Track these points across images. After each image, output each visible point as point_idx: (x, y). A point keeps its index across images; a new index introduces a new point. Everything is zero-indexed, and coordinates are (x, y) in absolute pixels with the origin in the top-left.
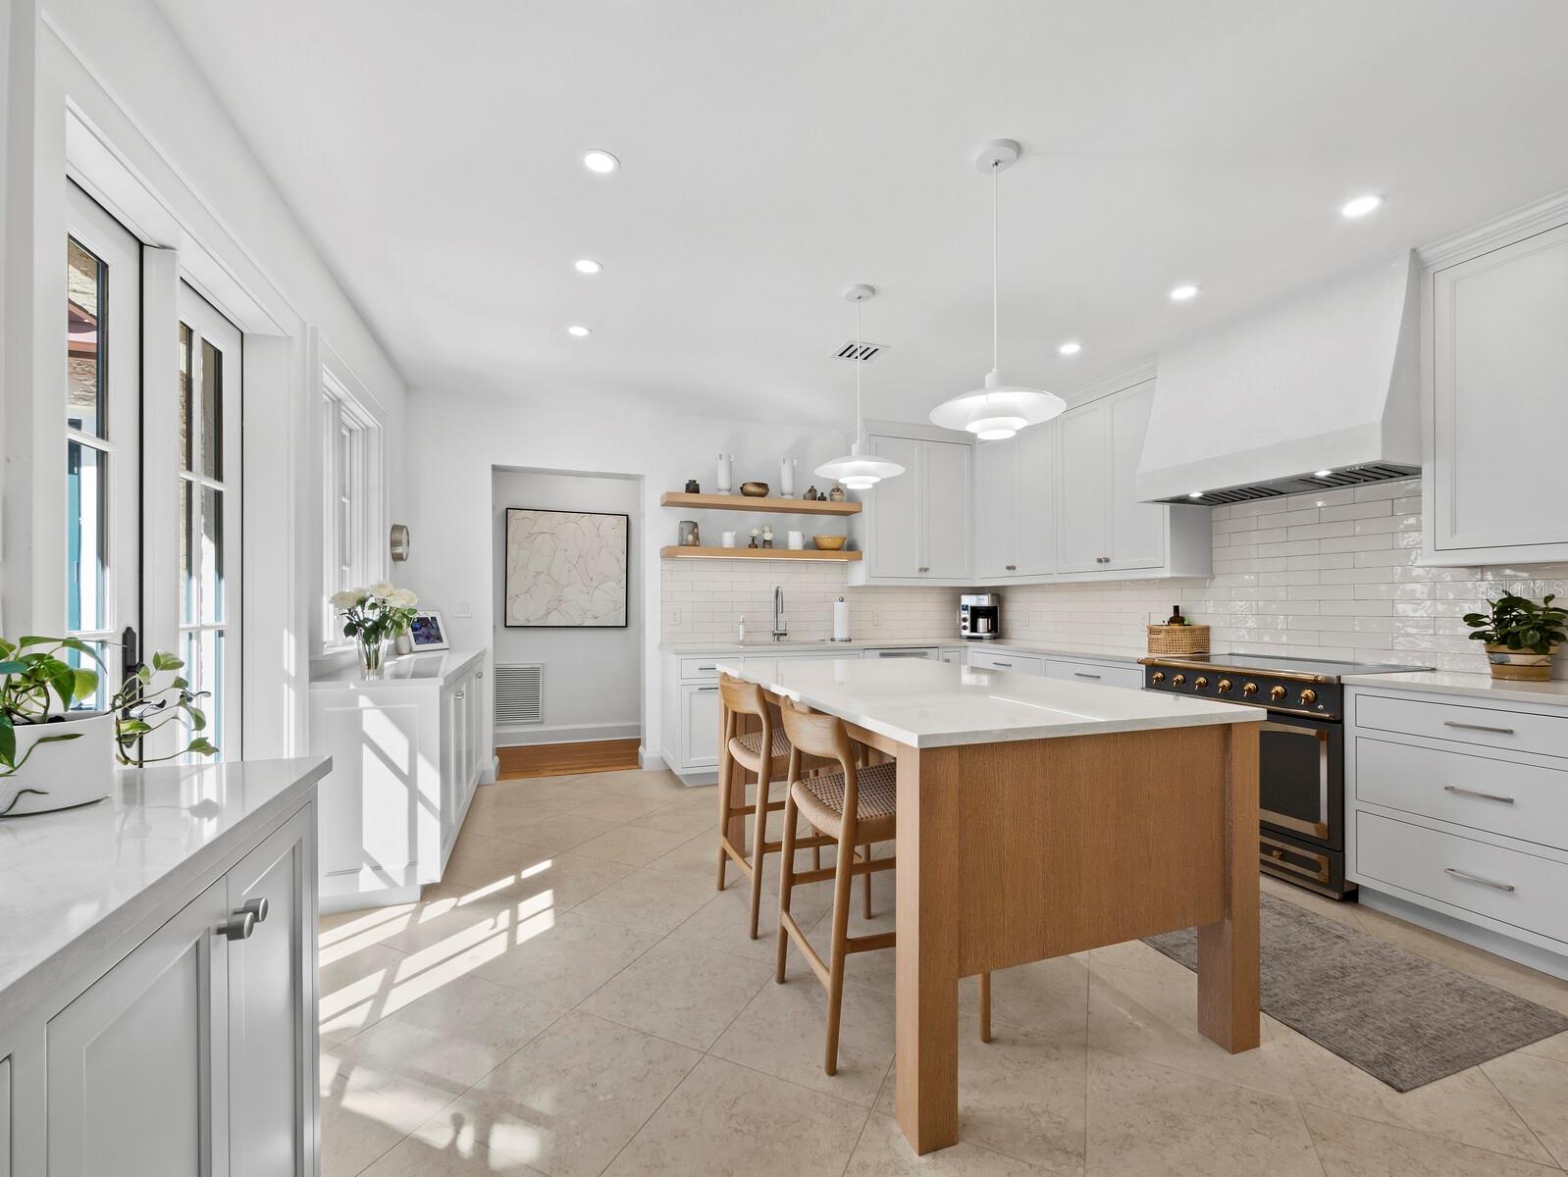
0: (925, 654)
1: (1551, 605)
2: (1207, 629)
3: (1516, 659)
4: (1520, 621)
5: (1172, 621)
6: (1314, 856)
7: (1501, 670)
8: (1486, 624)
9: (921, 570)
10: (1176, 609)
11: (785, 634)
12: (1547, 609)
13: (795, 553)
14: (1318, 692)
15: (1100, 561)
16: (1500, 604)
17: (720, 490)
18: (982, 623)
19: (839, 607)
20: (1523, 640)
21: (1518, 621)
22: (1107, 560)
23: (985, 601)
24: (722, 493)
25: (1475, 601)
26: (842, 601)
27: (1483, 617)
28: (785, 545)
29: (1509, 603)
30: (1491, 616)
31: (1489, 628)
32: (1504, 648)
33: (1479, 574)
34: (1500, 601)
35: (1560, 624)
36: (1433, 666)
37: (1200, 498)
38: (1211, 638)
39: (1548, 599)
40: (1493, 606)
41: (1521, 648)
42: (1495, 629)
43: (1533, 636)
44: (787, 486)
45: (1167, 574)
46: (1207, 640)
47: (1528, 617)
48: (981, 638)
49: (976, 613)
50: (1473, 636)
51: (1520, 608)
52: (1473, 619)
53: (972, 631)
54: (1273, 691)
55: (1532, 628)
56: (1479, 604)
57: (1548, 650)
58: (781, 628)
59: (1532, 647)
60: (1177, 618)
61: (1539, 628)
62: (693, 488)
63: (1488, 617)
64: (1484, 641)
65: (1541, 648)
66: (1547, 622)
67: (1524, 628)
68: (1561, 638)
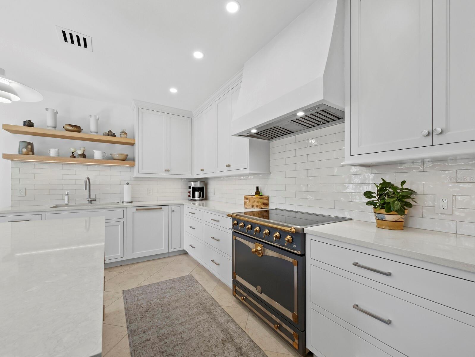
0: (161, 208)
1: (405, 186)
2: (268, 197)
3: (388, 217)
4: (390, 195)
5: (256, 193)
6: (292, 332)
7: (381, 223)
8: (375, 197)
9: (166, 170)
10: (257, 188)
11: (95, 200)
12: (402, 189)
13: (98, 161)
14: (294, 237)
15: (227, 166)
16: (380, 186)
17: (48, 127)
18: (197, 194)
19: (126, 186)
20: (392, 207)
21: (388, 196)
22: (230, 166)
23: (198, 185)
24: (49, 128)
25: (368, 184)
26: (128, 184)
27: (372, 193)
28: (92, 157)
29: (385, 186)
30: (376, 192)
31: (375, 200)
32: (383, 211)
33: (371, 170)
34: (381, 184)
35: (409, 197)
36: (351, 218)
37: (256, 133)
38: (270, 201)
39: (403, 183)
40: (377, 187)
41: (391, 211)
42: (378, 200)
43: (397, 204)
44: (93, 128)
45: (248, 171)
46: (268, 202)
47: (394, 193)
48: (196, 200)
49: (194, 189)
50: (368, 203)
51: (390, 188)
52: (368, 194)
53: (192, 197)
54: (274, 236)
55: (396, 200)
56: (370, 186)
57: (404, 212)
58: (92, 197)
59: (396, 211)
60: (258, 193)
61: (400, 200)
62: (29, 124)
63: (375, 193)
64: (373, 206)
65: (401, 212)
66: (403, 196)
67: (393, 200)
68: (410, 205)
